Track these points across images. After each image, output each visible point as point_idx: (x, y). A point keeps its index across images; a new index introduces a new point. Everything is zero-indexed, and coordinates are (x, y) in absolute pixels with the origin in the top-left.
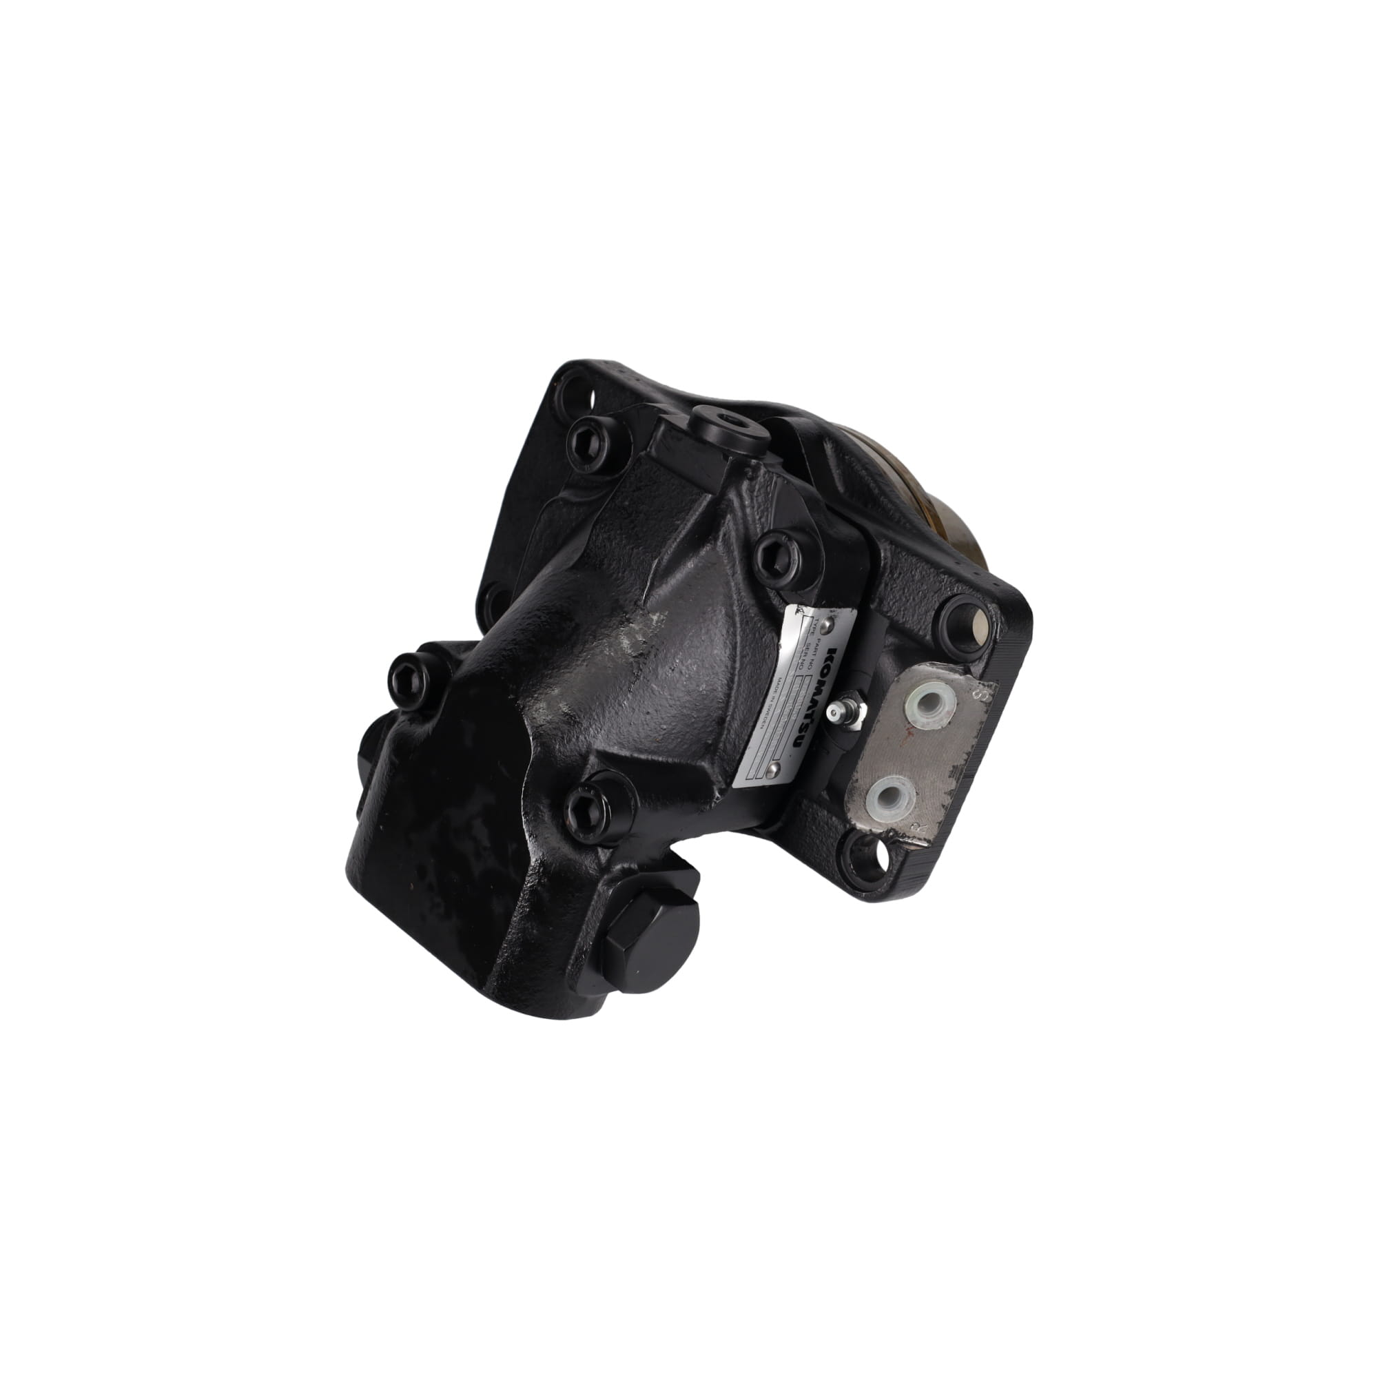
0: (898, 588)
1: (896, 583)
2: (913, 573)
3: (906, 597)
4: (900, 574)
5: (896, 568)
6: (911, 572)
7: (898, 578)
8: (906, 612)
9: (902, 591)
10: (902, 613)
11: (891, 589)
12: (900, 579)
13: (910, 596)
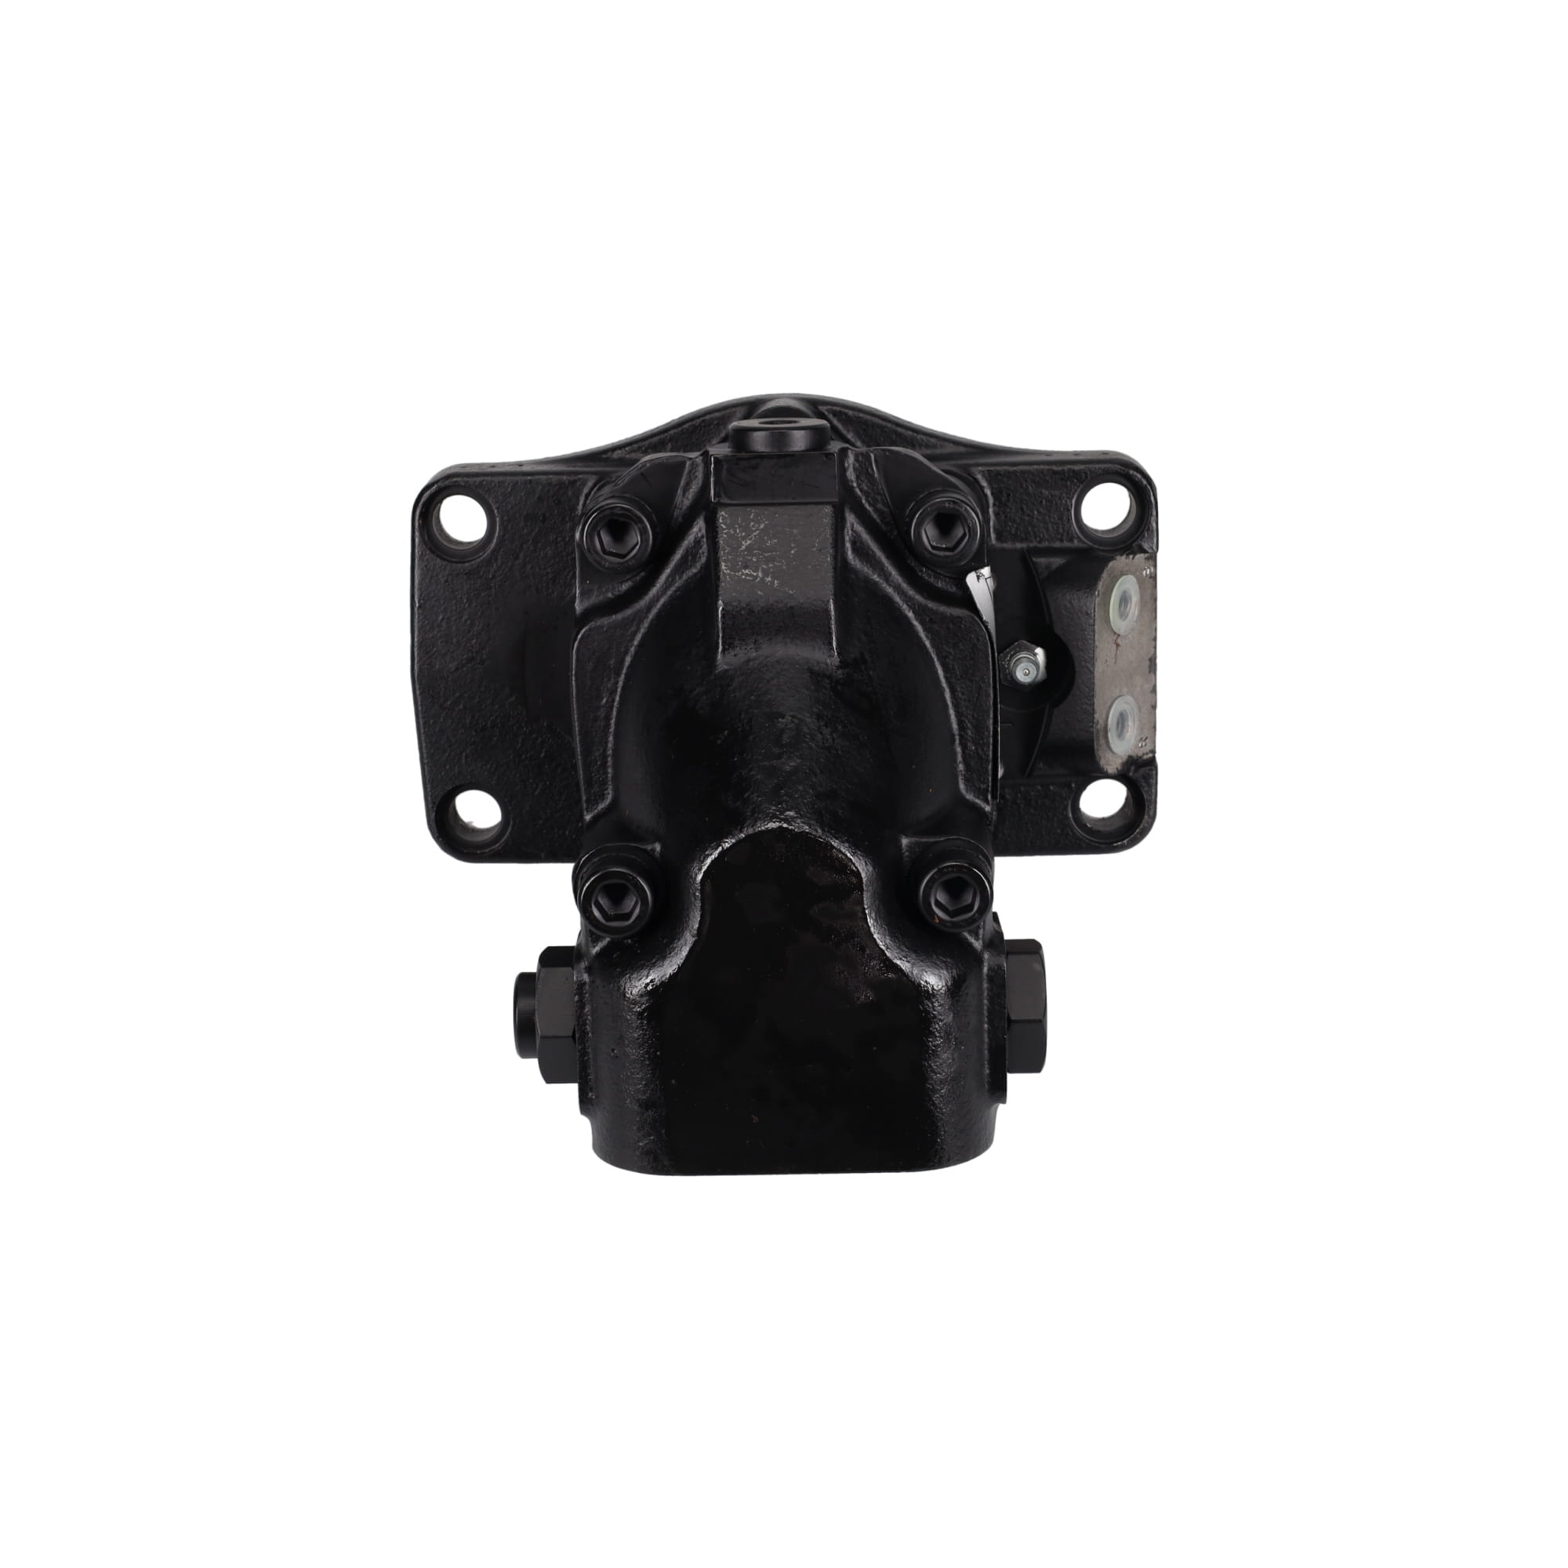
0: (1014, 511)
1: (1008, 507)
2: (1024, 486)
3: (1028, 515)
4: (1008, 495)
5: (1001, 492)
6: (1022, 487)
7: (1009, 500)
8: (1036, 530)
9: (1020, 512)
10: (1032, 533)
11: (1006, 517)
12: (1011, 500)
13: (1032, 512)
